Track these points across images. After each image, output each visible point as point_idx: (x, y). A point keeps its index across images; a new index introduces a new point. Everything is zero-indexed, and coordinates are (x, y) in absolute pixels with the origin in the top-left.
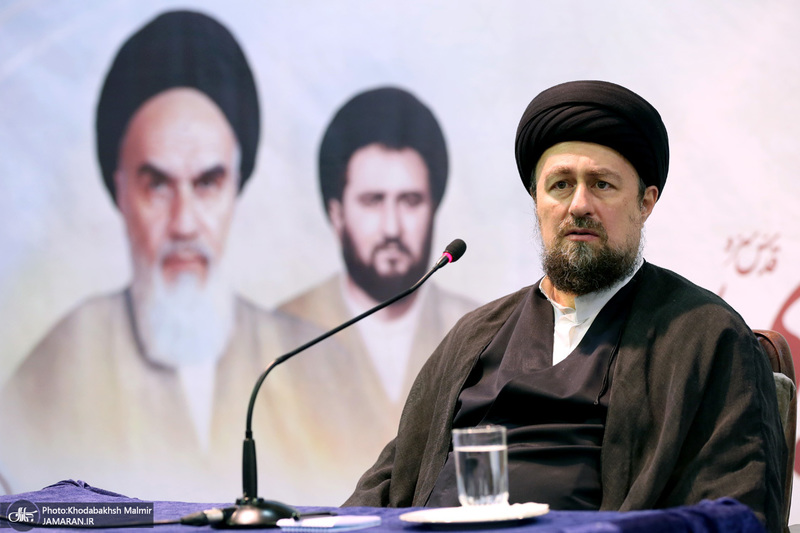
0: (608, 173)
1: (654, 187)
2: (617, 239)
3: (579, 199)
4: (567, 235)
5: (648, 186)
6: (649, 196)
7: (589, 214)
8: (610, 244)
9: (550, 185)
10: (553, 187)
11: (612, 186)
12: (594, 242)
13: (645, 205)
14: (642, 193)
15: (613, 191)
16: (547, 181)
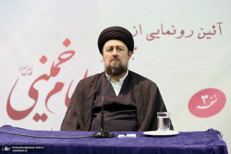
0: (121, 47)
1: (131, 51)
2: (123, 62)
3: (115, 52)
4: (112, 61)
5: (130, 51)
6: (130, 54)
7: (117, 56)
8: (122, 63)
9: (107, 50)
10: (108, 51)
11: (122, 50)
12: (118, 62)
13: (129, 56)
14: (128, 52)
15: (122, 51)
16: (107, 49)
